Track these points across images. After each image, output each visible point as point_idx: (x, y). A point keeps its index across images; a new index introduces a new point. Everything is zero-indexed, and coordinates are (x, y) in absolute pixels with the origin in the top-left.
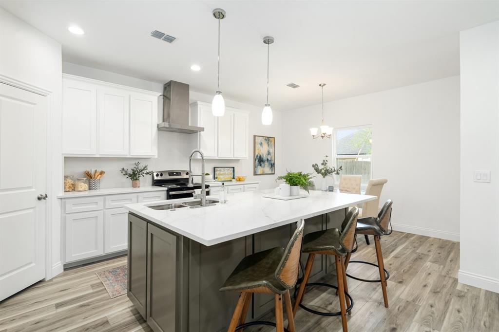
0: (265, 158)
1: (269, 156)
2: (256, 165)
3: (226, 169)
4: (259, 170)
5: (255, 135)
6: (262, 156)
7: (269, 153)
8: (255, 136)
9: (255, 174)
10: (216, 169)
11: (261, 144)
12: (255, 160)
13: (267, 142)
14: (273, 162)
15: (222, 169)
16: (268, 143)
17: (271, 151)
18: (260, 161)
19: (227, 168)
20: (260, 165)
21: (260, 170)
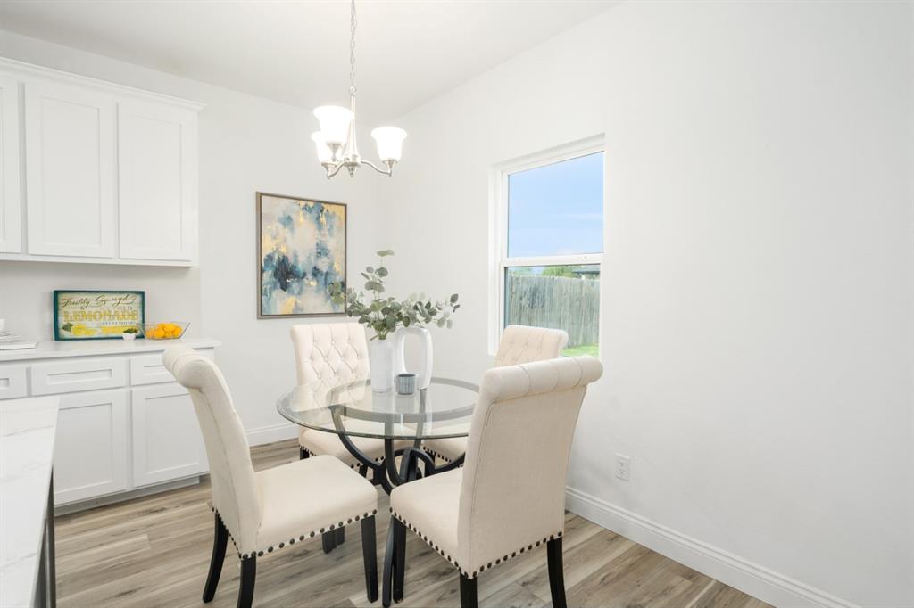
0: (302, 264)
1: (324, 259)
2: (266, 287)
3: (108, 297)
4: (279, 304)
5: (260, 191)
6: (291, 261)
7: (322, 251)
8: (260, 196)
9: (262, 314)
10: (61, 297)
11: (287, 221)
12: (262, 271)
13: (314, 215)
14: (339, 279)
15: (91, 297)
16: (318, 218)
17: (333, 243)
18: (284, 273)
19: (114, 296)
20: (284, 287)
21: (282, 301)
